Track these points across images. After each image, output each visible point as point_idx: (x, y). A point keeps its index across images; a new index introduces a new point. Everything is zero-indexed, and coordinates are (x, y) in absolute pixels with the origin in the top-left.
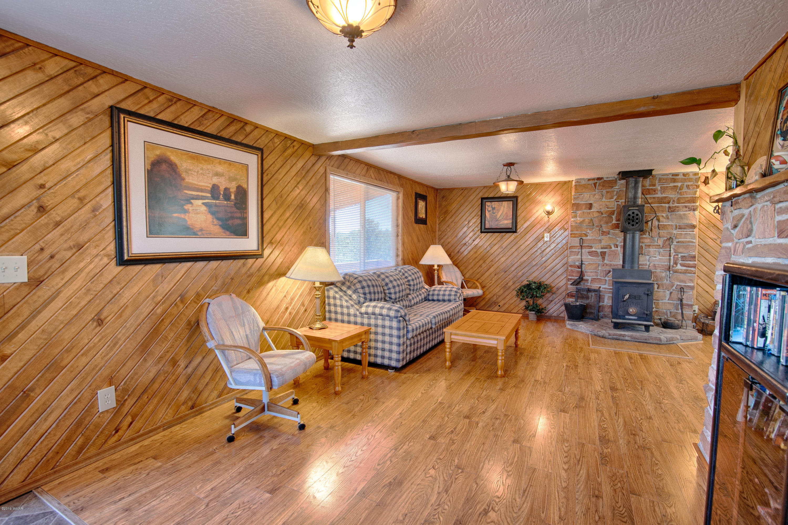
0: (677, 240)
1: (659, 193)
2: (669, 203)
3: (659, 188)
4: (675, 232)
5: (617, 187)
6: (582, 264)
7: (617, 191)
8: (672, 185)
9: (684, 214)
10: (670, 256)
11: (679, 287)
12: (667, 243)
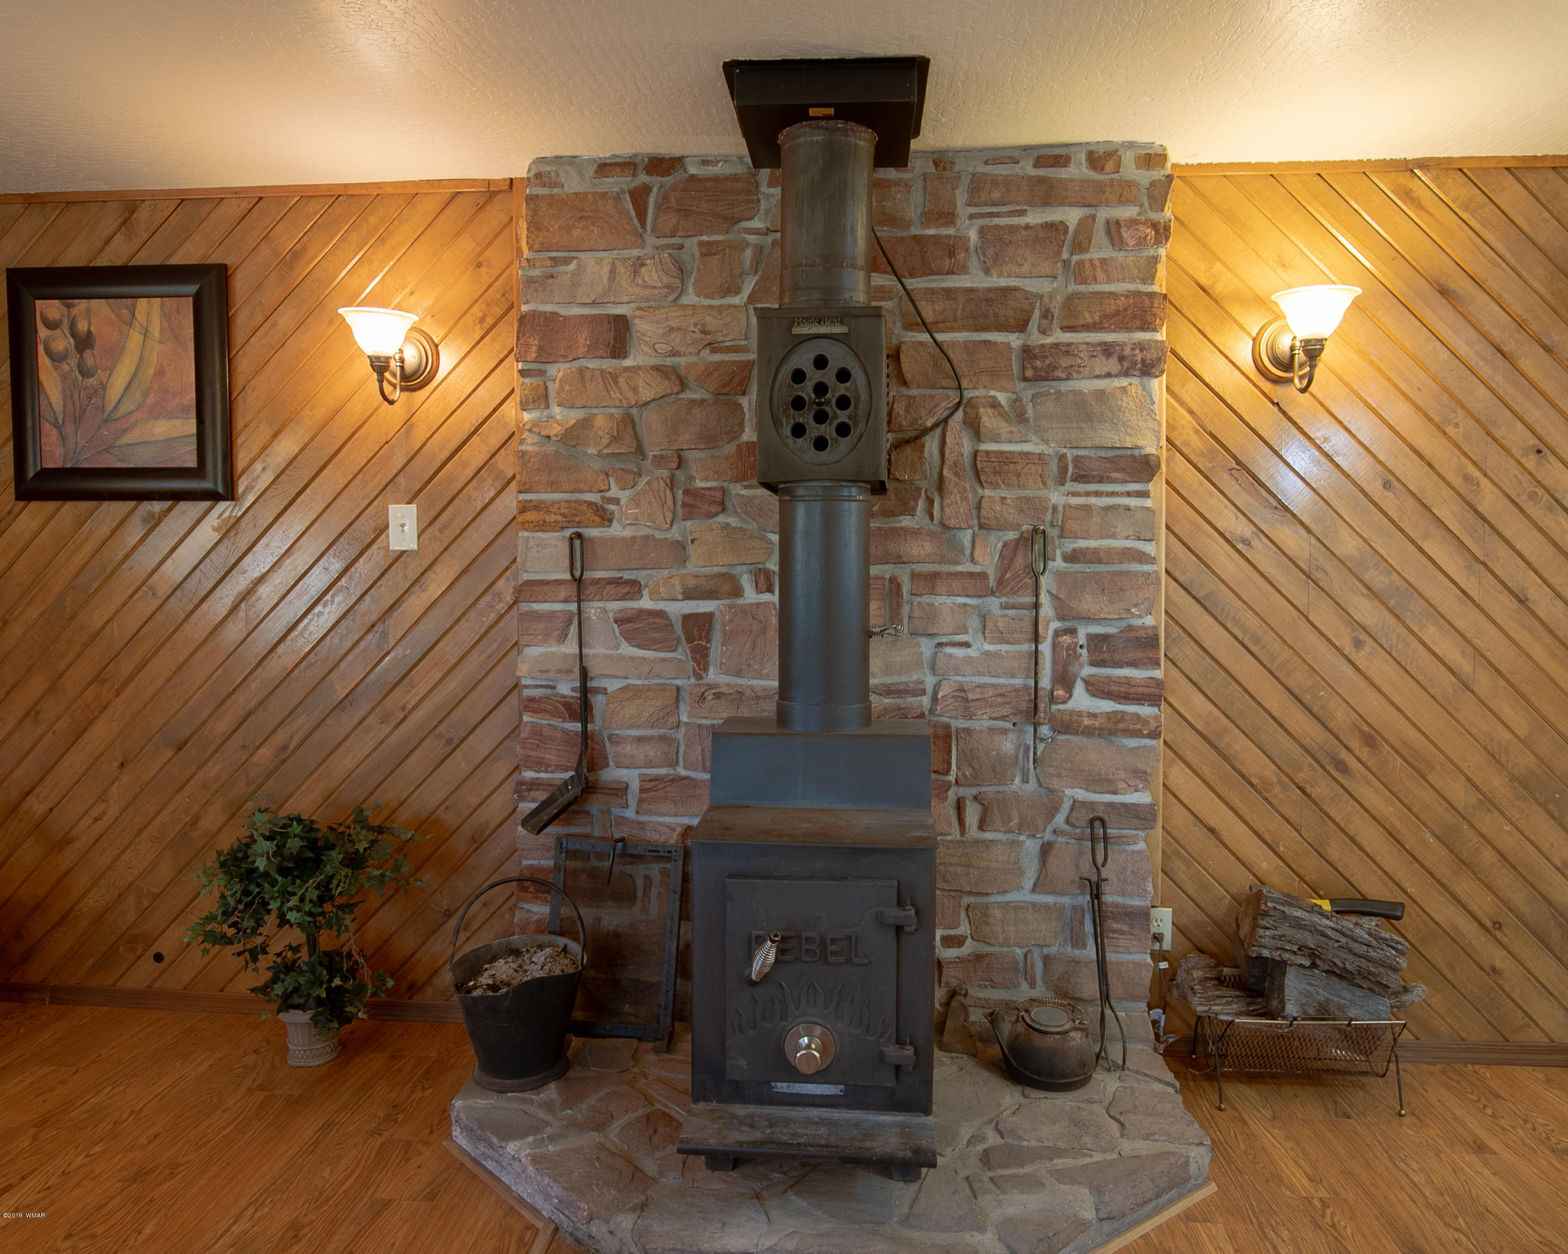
0: (1070, 546)
1: (974, 264)
2: (1022, 326)
3: (973, 235)
4: (1056, 497)
5: (757, 224)
6: (585, 690)
7: (759, 249)
8: (1034, 217)
9: (1101, 395)
10: (1036, 638)
11: (1084, 816)
12: (1020, 562)
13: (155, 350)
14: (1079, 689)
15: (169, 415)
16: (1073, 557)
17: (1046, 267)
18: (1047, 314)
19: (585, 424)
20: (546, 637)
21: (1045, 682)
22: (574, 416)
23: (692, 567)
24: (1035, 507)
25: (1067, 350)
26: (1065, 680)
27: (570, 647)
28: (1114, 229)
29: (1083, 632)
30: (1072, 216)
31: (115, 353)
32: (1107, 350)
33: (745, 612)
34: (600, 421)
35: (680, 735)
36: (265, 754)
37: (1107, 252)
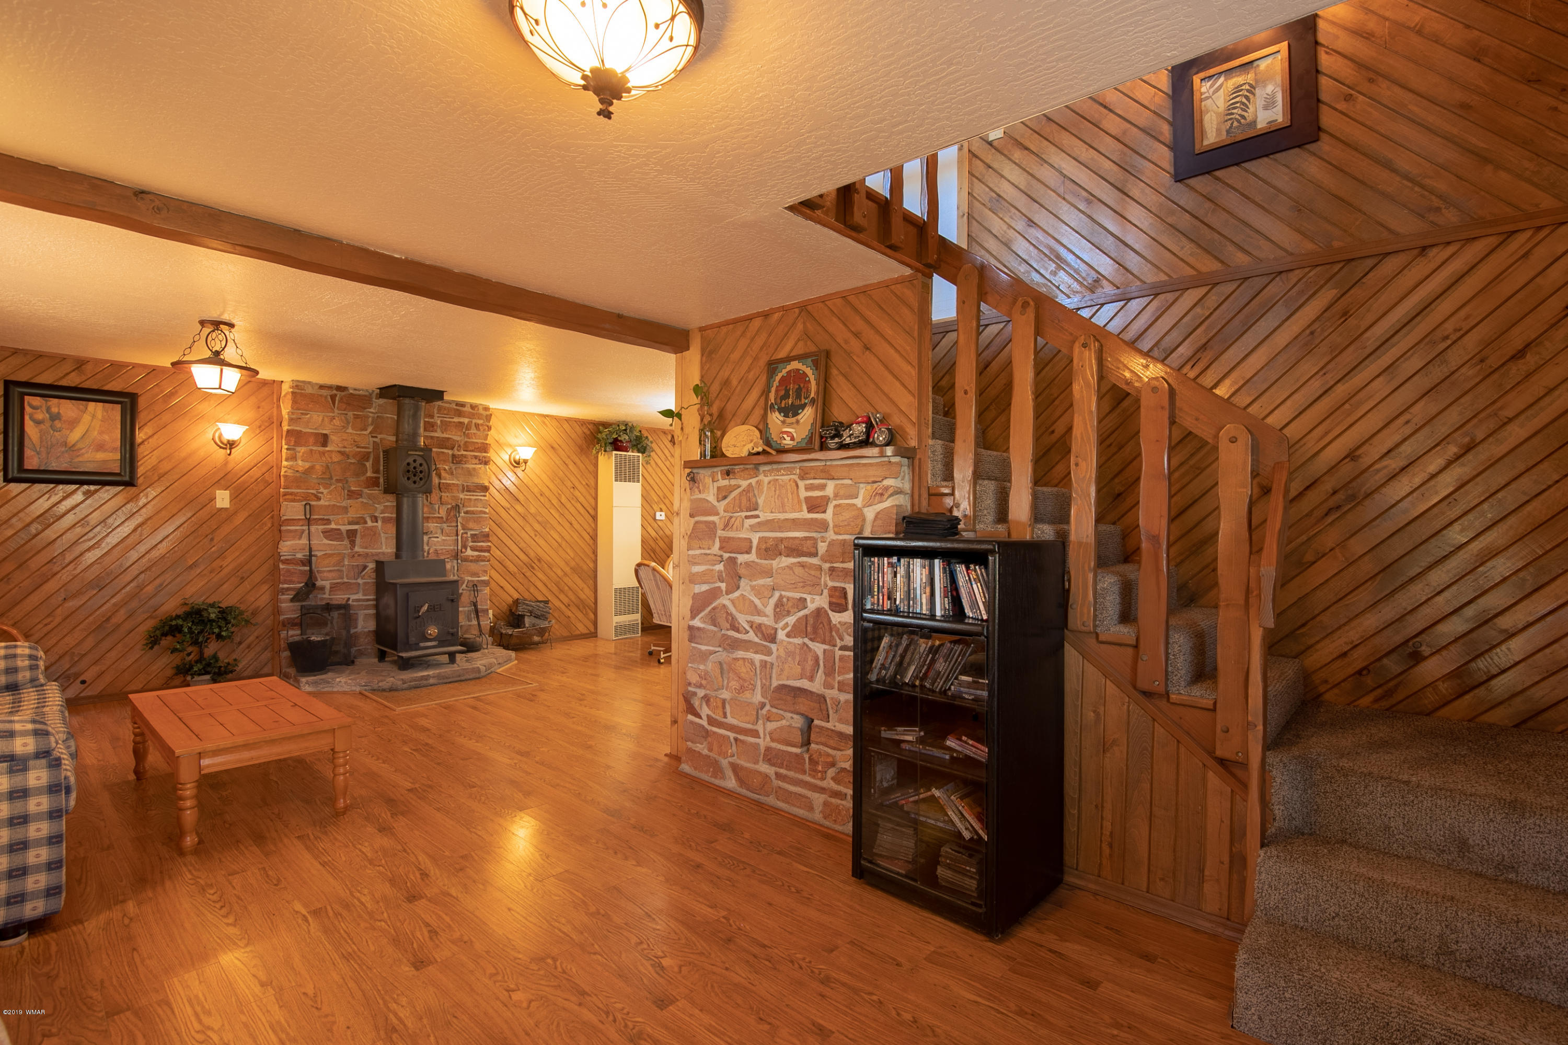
0: (465, 509)
1: (439, 430)
2: (452, 449)
3: (439, 422)
4: (462, 496)
5: (372, 410)
7: (373, 418)
8: (456, 420)
9: (474, 469)
10: (457, 535)
11: (471, 584)
13: (99, 424)
14: (469, 549)
15: (106, 451)
16: (466, 513)
17: (459, 433)
18: (459, 446)
19: (312, 467)
20: (294, 538)
21: (460, 548)
22: (307, 465)
23: (349, 515)
24: (456, 499)
25: (465, 456)
26: (464, 547)
27: (304, 541)
28: (477, 426)
29: (469, 533)
30: (466, 421)
31: (74, 424)
32: (476, 457)
33: (368, 528)
34: (318, 467)
35: (344, 569)
36: (150, 589)
37: (475, 431)
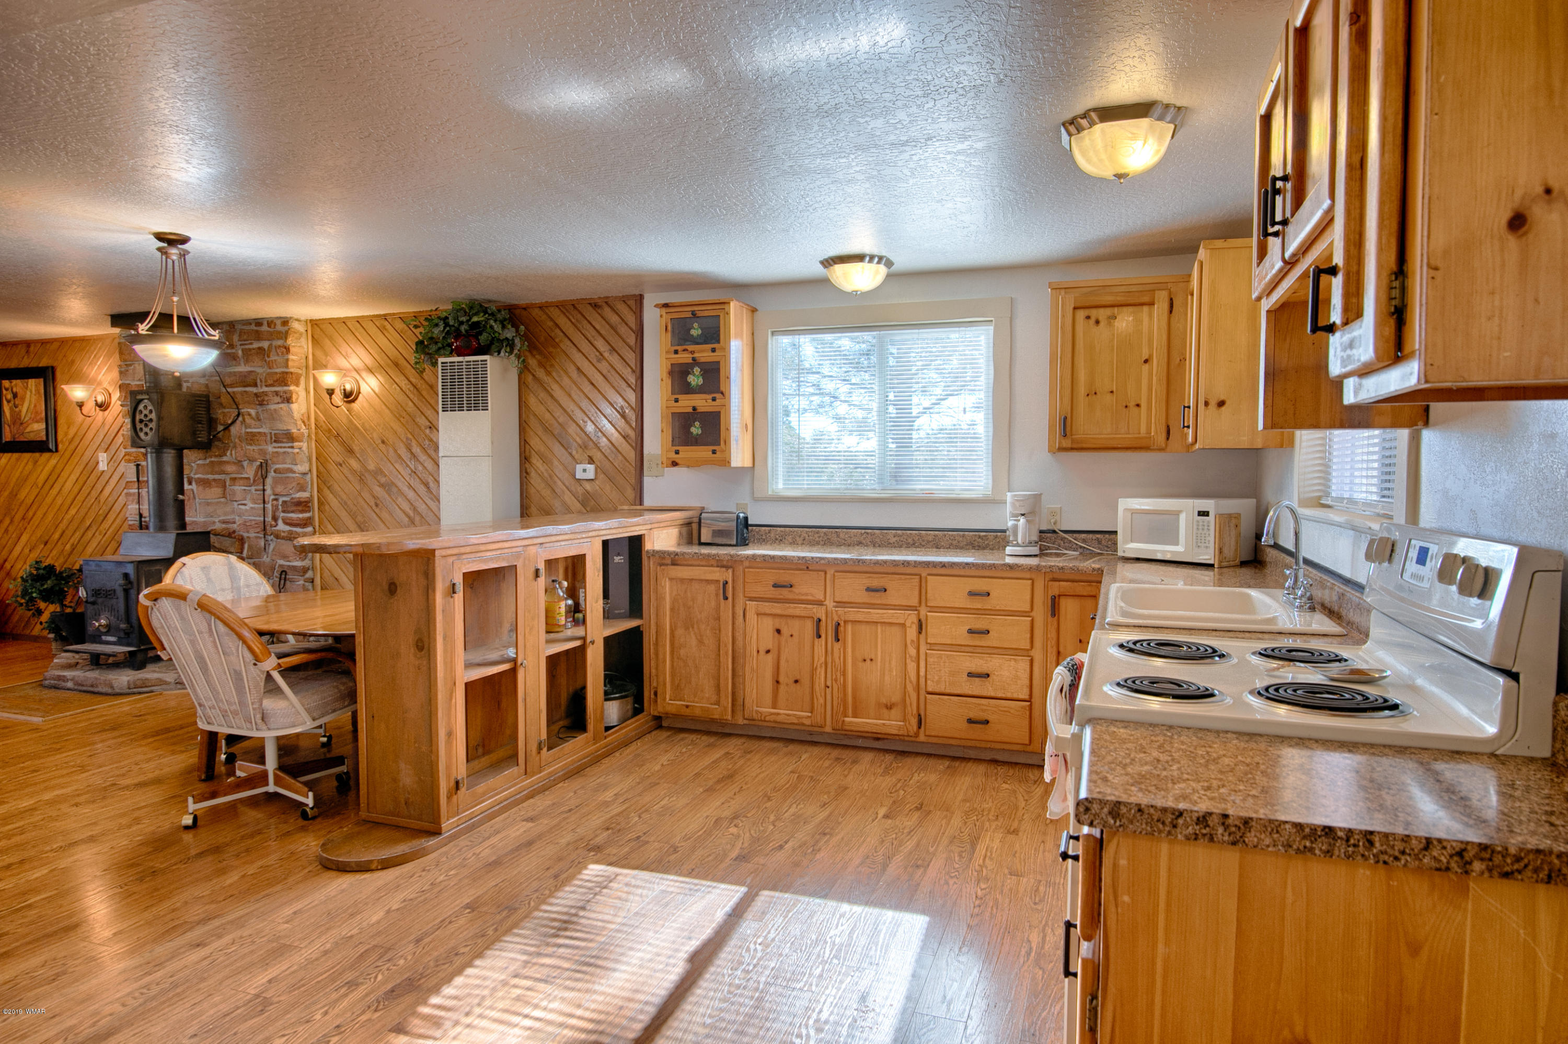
0: (274, 467)
1: (242, 362)
4: (270, 449)
6: (141, 521)
8: (256, 345)
9: (277, 410)
12: (260, 473)
13: (34, 398)
14: (280, 522)
15: (37, 422)
16: (274, 471)
17: (260, 363)
18: (261, 380)
20: (132, 502)
21: (269, 519)
24: (263, 452)
25: (265, 393)
26: (275, 519)
27: (138, 506)
28: (276, 349)
29: (281, 499)
30: (265, 344)
31: (23, 399)
32: (277, 393)
36: (68, 547)
37: (275, 357)
